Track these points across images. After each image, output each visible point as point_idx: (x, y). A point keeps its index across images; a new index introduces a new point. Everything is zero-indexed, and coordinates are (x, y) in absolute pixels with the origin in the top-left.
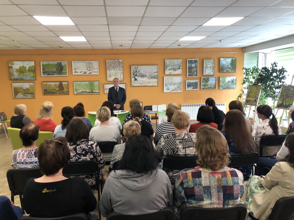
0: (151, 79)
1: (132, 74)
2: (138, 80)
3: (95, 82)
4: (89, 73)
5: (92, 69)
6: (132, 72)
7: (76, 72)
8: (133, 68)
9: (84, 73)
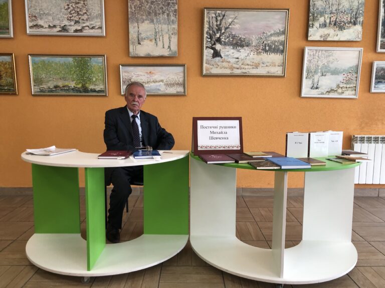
0: (265, 54)
1: (205, 35)
2: (222, 55)
3: (93, 59)
4: (76, 31)
5: (85, 17)
6: (206, 30)
7: (36, 26)
8: (209, 16)
9: (60, 31)
